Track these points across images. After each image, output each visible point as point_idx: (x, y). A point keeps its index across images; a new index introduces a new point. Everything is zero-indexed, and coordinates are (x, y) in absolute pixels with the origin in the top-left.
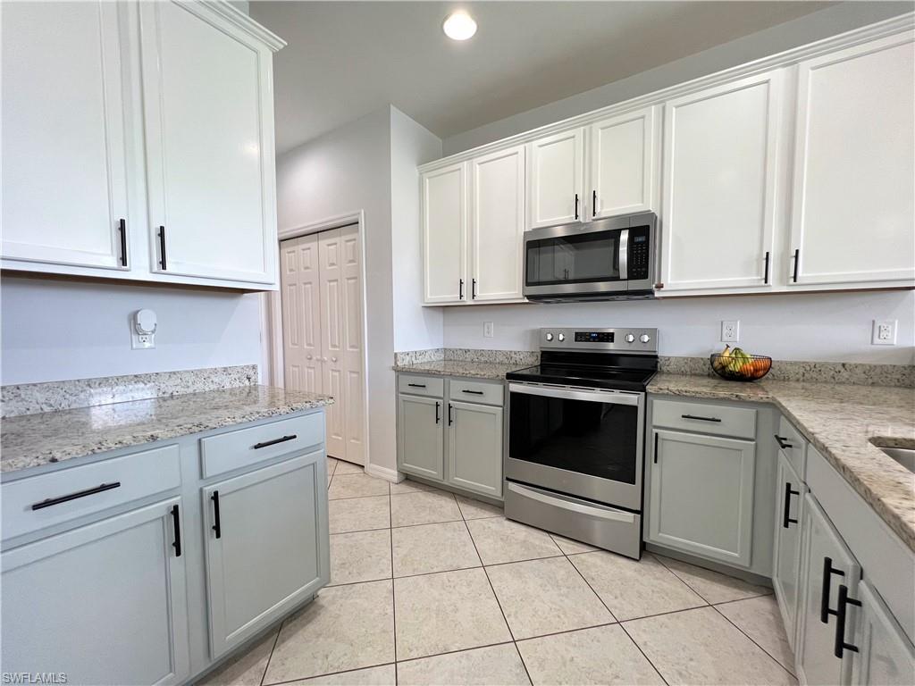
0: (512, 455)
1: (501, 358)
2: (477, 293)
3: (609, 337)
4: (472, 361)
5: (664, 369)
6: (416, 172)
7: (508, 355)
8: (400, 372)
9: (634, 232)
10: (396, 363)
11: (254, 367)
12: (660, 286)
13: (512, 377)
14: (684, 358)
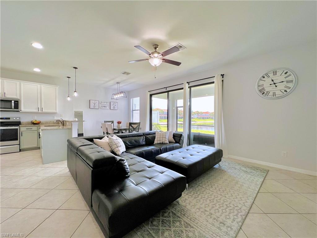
3: (9, 119)
5: (22, 124)
9: (15, 101)
12: (21, 110)
14: (26, 122)
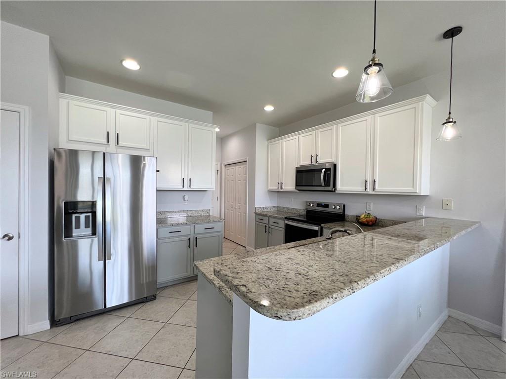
1: (295, 211)
2: (283, 187)
3: (327, 206)
4: (286, 212)
5: (347, 219)
6: (266, 143)
7: (297, 210)
8: (257, 214)
9: (325, 170)
10: (255, 211)
11: (209, 210)
13: (286, 218)
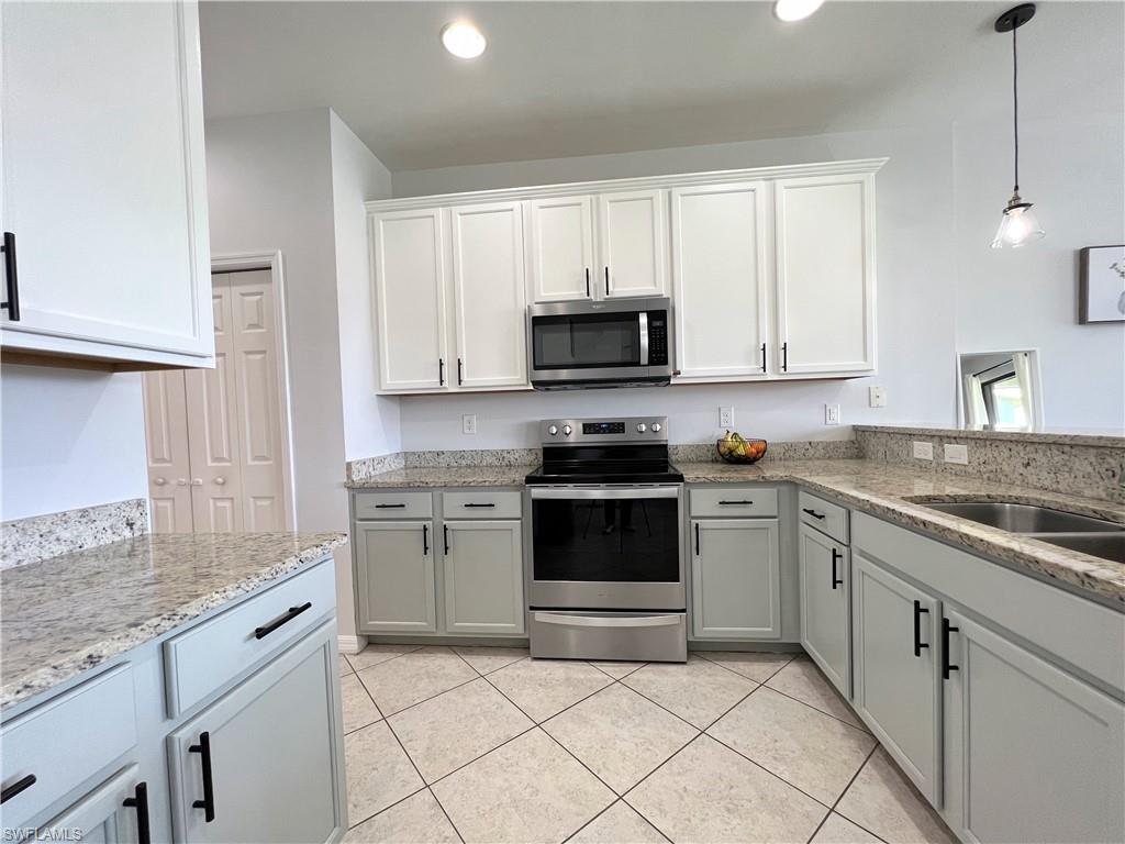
0: (537, 577)
1: (489, 460)
2: (464, 377)
4: (449, 467)
6: (362, 208)
8: (356, 490)
9: (652, 316)
10: (349, 477)
11: (139, 504)
12: (676, 373)
13: (534, 480)
14: (690, 446)
